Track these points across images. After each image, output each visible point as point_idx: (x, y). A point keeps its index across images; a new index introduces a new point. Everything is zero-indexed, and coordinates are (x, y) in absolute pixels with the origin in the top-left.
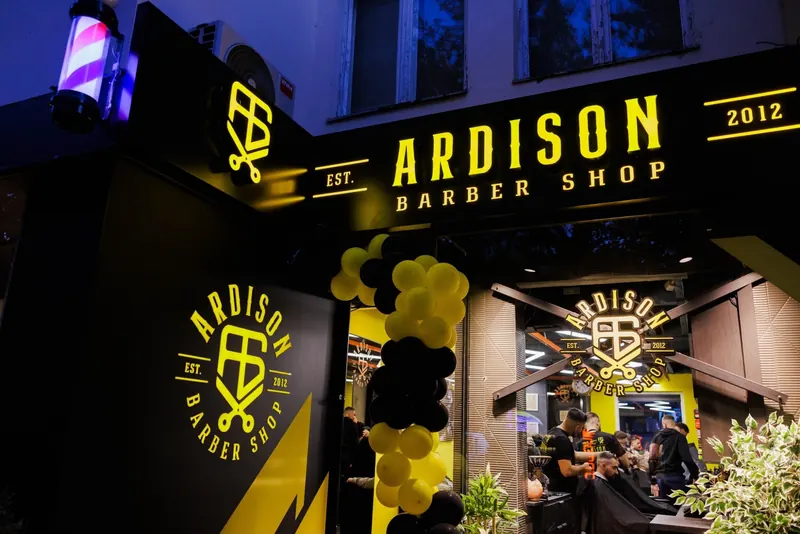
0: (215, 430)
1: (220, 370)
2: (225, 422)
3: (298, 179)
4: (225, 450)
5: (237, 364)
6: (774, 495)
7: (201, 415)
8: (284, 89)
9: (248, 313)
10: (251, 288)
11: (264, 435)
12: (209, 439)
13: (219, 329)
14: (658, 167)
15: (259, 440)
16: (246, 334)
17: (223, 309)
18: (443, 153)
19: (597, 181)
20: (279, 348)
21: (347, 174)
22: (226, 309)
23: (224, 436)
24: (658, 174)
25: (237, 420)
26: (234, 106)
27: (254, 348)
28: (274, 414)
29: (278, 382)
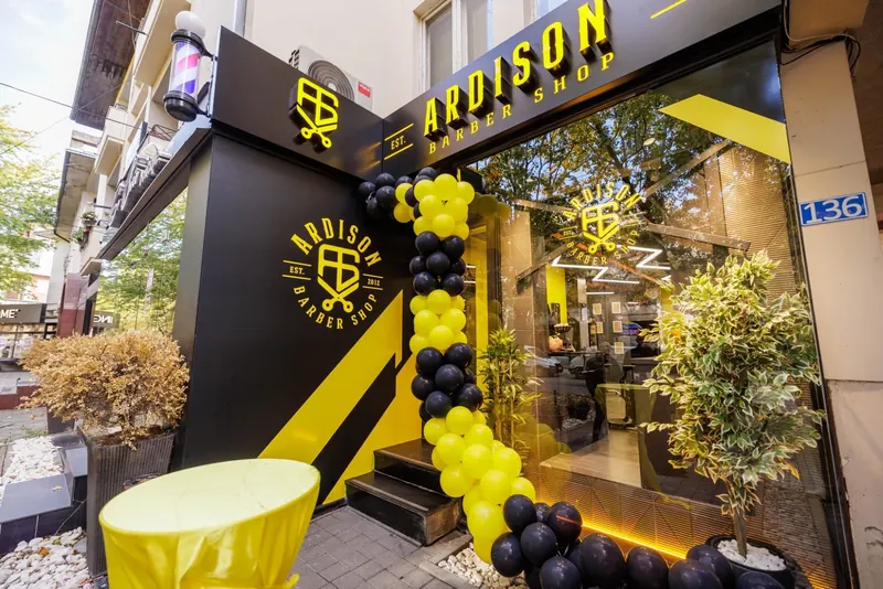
0: (320, 309)
1: (321, 272)
2: (328, 305)
3: (376, 150)
4: (329, 322)
5: (335, 270)
6: (721, 322)
7: (307, 299)
8: (360, 89)
9: (341, 237)
10: (341, 222)
11: (362, 315)
12: (315, 315)
13: (316, 247)
14: (608, 58)
15: (358, 318)
16: (341, 251)
17: (318, 234)
18: (452, 101)
19: (560, 87)
20: (369, 261)
21: (402, 137)
22: (321, 233)
23: (327, 314)
24: (608, 64)
25: (338, 305)
26: (301, 95)
27: (348, 259)
28: (371, 302)
29: (371, 282)
